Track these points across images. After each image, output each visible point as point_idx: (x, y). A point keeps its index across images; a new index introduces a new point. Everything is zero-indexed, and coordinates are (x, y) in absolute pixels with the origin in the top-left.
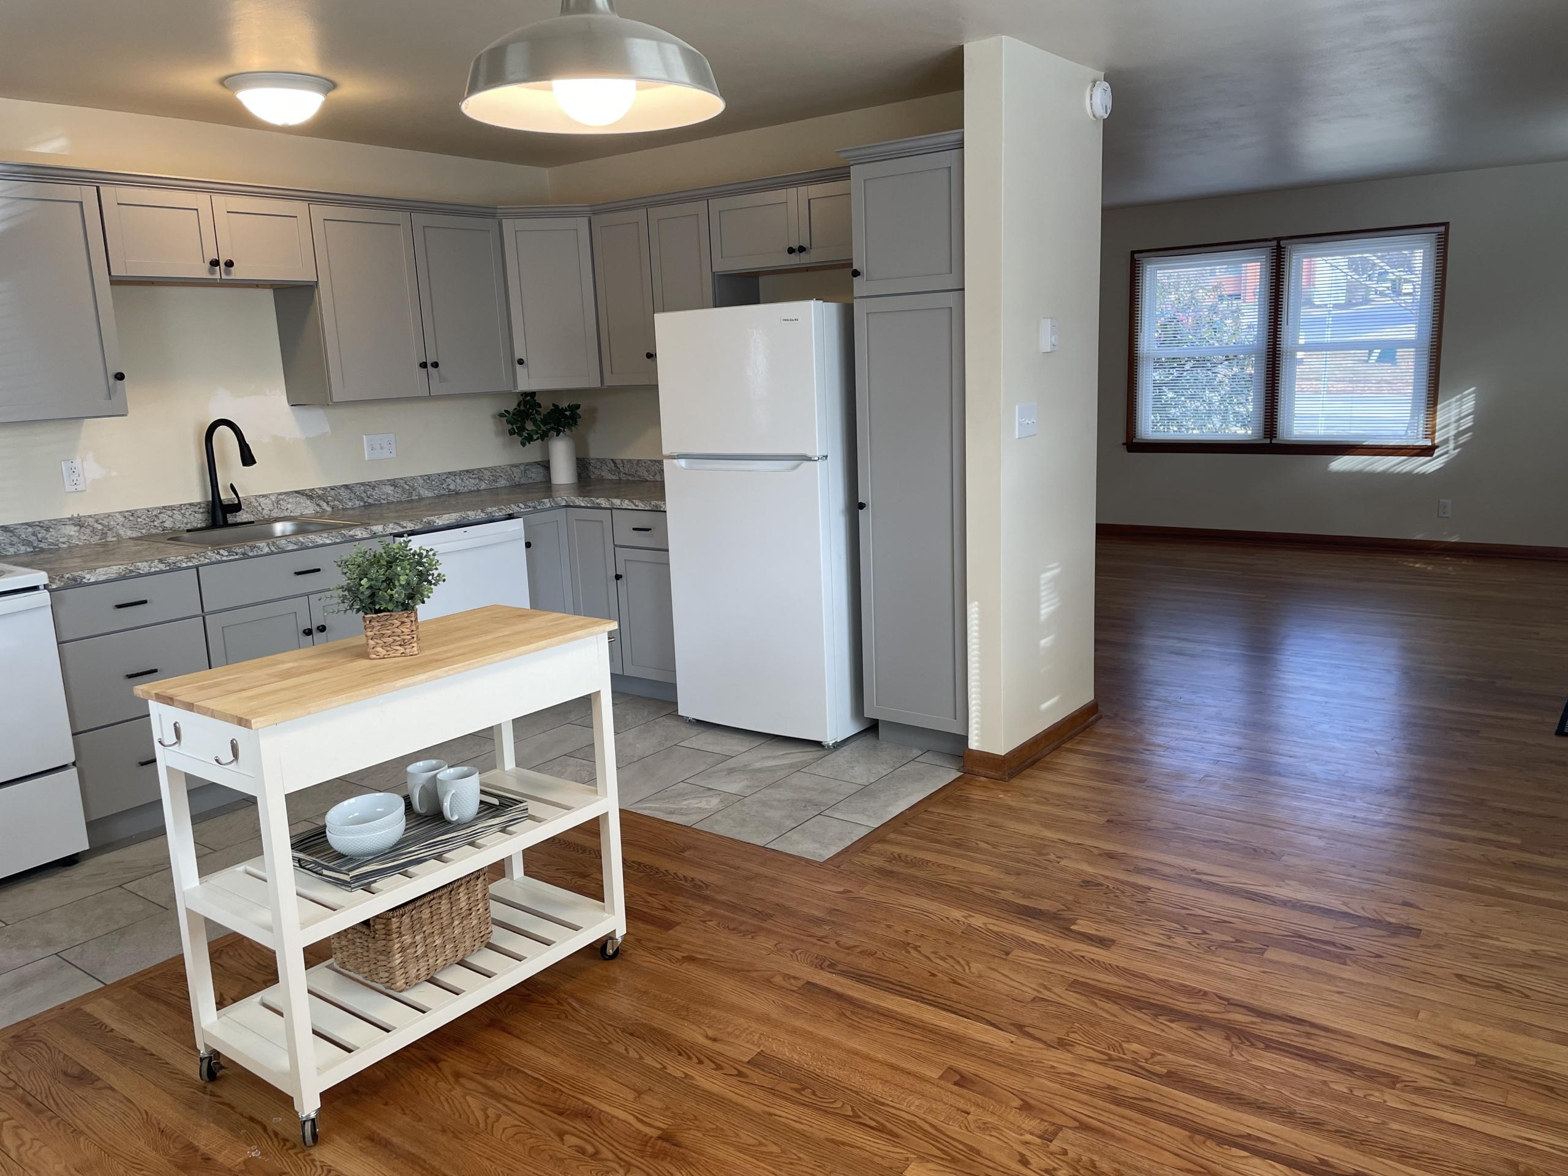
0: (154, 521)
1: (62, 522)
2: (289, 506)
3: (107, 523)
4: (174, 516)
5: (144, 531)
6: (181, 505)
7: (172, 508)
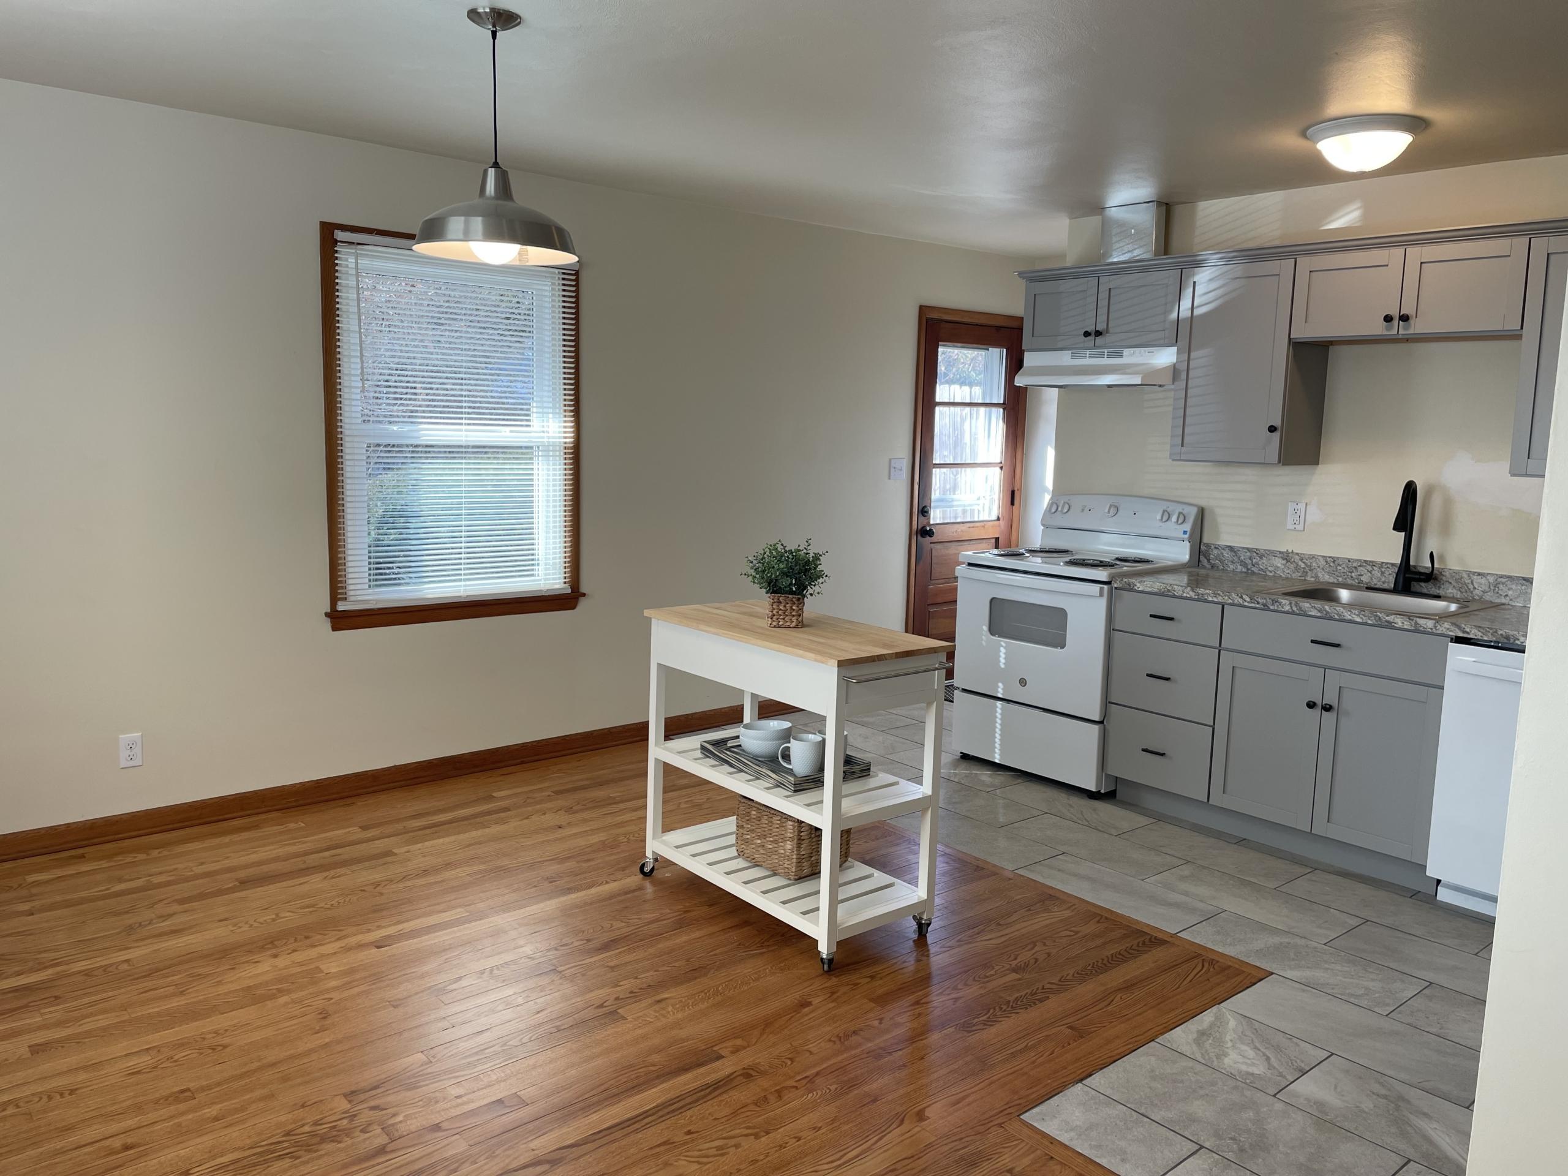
0: (1351, 572)
1: (1273, 553)
2: (1510, 593)
3: (1309, 564)
4: (1373, 572)
5: (1340, 579)
6: (1383, 563)
7: (1372, 564)
